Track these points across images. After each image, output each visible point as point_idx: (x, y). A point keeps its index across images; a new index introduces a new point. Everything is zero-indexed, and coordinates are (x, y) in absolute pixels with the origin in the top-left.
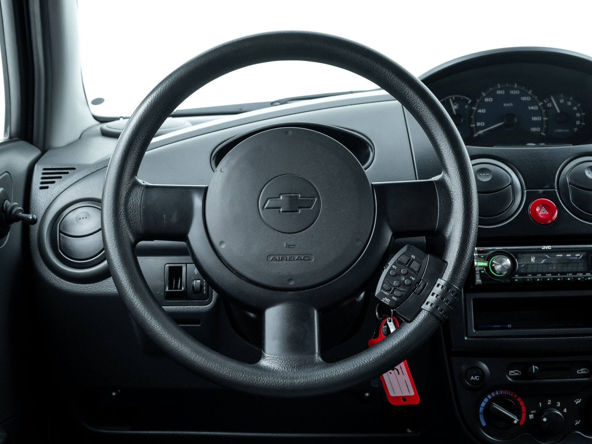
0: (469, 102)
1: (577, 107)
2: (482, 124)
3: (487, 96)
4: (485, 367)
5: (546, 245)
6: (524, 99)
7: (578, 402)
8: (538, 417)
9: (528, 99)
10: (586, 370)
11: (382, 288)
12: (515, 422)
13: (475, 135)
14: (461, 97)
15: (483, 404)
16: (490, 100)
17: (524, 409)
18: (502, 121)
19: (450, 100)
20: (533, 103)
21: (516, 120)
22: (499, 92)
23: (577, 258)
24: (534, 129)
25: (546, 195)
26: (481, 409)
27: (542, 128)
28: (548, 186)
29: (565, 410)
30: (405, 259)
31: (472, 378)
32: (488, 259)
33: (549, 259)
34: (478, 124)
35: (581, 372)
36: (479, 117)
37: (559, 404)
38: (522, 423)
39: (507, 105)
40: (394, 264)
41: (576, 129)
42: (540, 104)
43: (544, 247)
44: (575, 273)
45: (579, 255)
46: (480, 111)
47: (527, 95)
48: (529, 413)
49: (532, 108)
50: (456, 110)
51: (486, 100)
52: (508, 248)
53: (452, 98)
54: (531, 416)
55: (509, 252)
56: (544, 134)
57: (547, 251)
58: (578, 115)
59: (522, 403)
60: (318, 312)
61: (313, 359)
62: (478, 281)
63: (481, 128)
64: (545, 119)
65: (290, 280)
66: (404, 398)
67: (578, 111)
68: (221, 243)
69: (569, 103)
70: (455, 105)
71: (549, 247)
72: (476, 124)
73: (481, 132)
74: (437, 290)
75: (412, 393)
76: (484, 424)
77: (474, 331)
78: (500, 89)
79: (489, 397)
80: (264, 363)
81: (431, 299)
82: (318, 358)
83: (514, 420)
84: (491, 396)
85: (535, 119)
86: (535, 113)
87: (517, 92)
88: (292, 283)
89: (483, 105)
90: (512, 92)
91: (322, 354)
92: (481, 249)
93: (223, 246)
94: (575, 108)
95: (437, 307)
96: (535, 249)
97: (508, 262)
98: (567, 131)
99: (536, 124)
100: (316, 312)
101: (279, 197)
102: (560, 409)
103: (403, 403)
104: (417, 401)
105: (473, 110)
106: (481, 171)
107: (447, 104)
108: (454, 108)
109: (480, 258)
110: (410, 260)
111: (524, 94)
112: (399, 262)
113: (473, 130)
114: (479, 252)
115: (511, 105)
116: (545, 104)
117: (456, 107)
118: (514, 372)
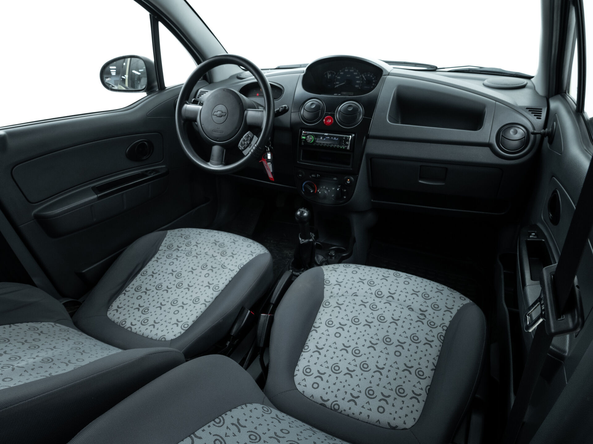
0: (335, 74)
3: (341, 72)
4: (303, 172)
6: (355, 73)
7: (333, 189)
11: (240, 144)
12: (311, 192)
13: (335, 87)
14: (332, 72)
15: (304, 184)
17: (316, 188)
18: (344, 82)
20: (358, 75)
21: (350, 82)
22: (346, 70)
23: (335, 139)
24: (357, 86)
26: (303, 186)
27: (360, 86)
29: (329, 191)
31: (300, 175)
32: (306, 136)
34: (337, 83)
35: (335, 179)
36: (338, 80)
37: (327, 188)
38: (315, 193)
39: (348, 76)
42: (360, 76)
43: (326, 134)
45: (337, 138)
46: (338, 78)
48: (317, 190)
49: (357, 77)
50: (329, 77)
51: (341, 73)
53: (329, 72)
55: (314, 134)
56: (360, 88)
57: (326, 136)
58: (374, 81)
59: (315, 186)
60: (225, 150)
62: (303, 144)
63: (338, 84)
64: (361, 82)
65: (217, 138)
67: (374, 80)
69: (371, 76)
73: (337, 86)
76: (304, 191)
77: (301, 160)
78: (347, 69)
79: (306, 182)
82: (223, 163)
83: (311, 191)
85: (358, 82)
86: (358, 80)
87: (353, 71)
88: (218, 140)
89: (339, 75)
90: (351, 71)
92: (305, 132)
96: (322, 134)
98: (369, 87)
99: (358, 84)
101: (217, 112)
102: (327, 190)
105: (335, 77)
106: (312, 104)
107: (327, 74)
108: (329, 76)
109: (303, 136)
110: (248, 136)
111: (355, 71)
112: (245, 137)
113: (334, 85)
114: (304, 133)
115: (350, 76)
116: (362, 77)
117: (330, 76)
118: (313, 176)
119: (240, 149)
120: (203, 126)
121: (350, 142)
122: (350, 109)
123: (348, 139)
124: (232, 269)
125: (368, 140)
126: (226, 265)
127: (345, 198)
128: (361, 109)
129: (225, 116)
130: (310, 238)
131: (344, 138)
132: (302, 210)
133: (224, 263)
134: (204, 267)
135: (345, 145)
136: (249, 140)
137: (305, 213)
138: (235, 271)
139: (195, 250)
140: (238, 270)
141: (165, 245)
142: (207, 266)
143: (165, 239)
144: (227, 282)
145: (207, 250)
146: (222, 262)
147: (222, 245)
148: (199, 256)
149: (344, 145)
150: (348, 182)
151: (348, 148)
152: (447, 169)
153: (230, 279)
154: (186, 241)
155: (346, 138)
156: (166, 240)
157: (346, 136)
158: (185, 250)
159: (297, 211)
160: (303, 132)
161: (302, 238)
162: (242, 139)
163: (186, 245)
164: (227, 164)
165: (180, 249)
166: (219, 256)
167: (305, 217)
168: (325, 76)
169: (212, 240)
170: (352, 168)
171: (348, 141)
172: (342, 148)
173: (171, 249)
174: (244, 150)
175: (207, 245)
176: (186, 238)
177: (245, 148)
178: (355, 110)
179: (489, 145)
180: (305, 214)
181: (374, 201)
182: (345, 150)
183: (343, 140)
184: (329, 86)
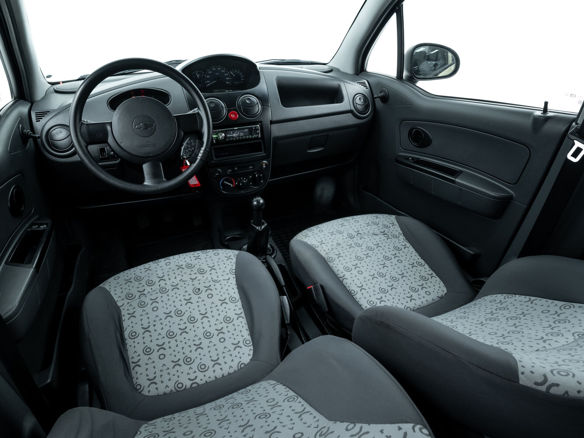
0: (203, 74)
2: (209, 82)
3: (210, 71)
4: (220, 170)
6: (223, 71)
7: (250, 177)
8: (239, 183)
9: (224, 71)
10: (252, 167)
11: (183, 153)
12: (232, 186)
13: (207, 86)
14: (200, 72)
15: (221, 182)
17: (234, 182)
18: (216, 80)
19: (196, 73)
20: (226, 73)
21: (221, 79)
22: (213, 69)
24: (227, 83)
25: (234, 110)
26: (220, 184)
27: (230, 82)
28: (234, 107)
29: (247, 180)
30: (189, 142)
31: (216, 174)
32: (217, 134)
33: (237, 132)
34: (207, 82)
35: (250, 168)
36: (208, 79)
37: (245, 179)
38: (234, 186)
39: (217, 74)
40: (186, 144)
41: (242, 82)
42: (228, 73)
43: (235, 128)
44: (246, 136)
45: (247, 130)
46: (207, 77)
47: (223, 70)
48: (235, 183)
49: (226, 74)
50: (199, 77)
51: (209, 72)
52: (223, 130)
54: (236, 184)
56: (231, 84)
57: (236, 130)
58: (242, 76)
59: (233, 180)
61: (163, 180)
62: (215, 142)
63: (209, 83)
64: (231, 78)
65: (150, 154)
66: (195, 185)
67: (242, 75)
68: (121, 143)
69: (239, 72)
70: (198, 75)
71: (236, 128)
73: (209, 85)
74: (202, 152)
75: (198, 183)
76: (222, 188)
77: (215, 159)
79: (223, 179)
80: (145, 183)
81: (200, 155)
82: (164, 179)
85: (227, 79)
86: (227, 77)
87: (220, 69)
89: (208, 74)
90: (218, 69)
91: (165, 178)
92: (215, 131)
93: (122, 144)
94: (241, 74)
95: (202, 157)
96: (232, 129)
97: (223, 135)
99: (228, 81)
100: (161, 164)
101: (140, 124)
102: (246, 181)
103: (195, 186)
104: (200, 185)
106: (211, 103)
109: (214, 134)
110: (191, 143)
111: (222, 69)
115: (218, 74)
116: (230, 73)
118: (229, 171)
119: (185, 157)
121: (259, 131)
123: (257, 128)
124: (228, 278)
126: (215, 278)
127: (263, 182)
131: (254, 128)
133: (212, 278)
134: (197, 291)
135: (256, 134)
136: (194, 145)
137: (260, 200)
138: (231, 278)
139: (166, 284)
140: (234, 276)
141: (120, 298)
142: (199, 289)
143: (112, 293)
144: (236, 291)
145: (179, 278)
146: (210, 279)
147: (189, 266)
148: (178, 287)
150: (264, 167)
151: (260, 136)
152: (328, 135)
153: (236, 286)
154: (143, 282)
155: (255, 127)
156: (116, 294)
157: (255, 126)
158: (153, 290)
159: (252, 202)
162: (183, 146)
163: (149, 286)
164: (169, 179)
165: (145, 292)
166: (199, 277)
167: (262, 204)
170: (265, 153)
171: (258, 129)
172: (255, 138)
173: (134, 298)
175: (174, 273)
176: (138, 280)
178: (254, 102)
179: (351, 111)
180: (261, 201)
182: (257, 138)
183: (253, 130)
184: (201, 85)
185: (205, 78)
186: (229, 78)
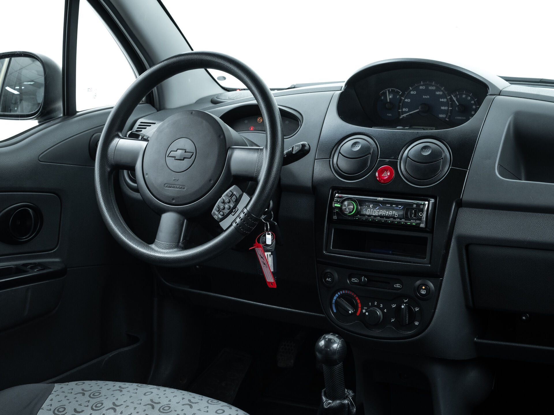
0: (400, 94)
1: (474, 101)
2: (407, 110)
3: (413, 90)
4: (335, 273)
5: (381, 197)
6: (438, 93)
7: (394, 306)
9: (441, 93)
10: (400, 286)
11: (216, 209)
13: (401, 117)
14: (395, 90)
16: (415, 93)
17: (360, 305)
18: (419, 109)
19: (387, 91)
20: (443, 96)
22: (421, 87)
23: (399, 208)
24: (441, 116)
25: (389, 163)
26: (334, 301)
27: (447, 115)
29: (385, 311)
30: (230, 194)
31: (327, 279)
32: (342, 203)
33: (381, 206)
34: (404, 110)
35: (396, 286)
36: (406, 105)
37: (382, 306)
38: (358, 314)
39: (426, 97)
40: (224, 196)
41: (470, 118)
42: (449, 97)
43: (379, 199)
44: (401, 219)
45: (401, 206)
46: (406, 100)
47: (440, 90)
48: (362, 309)
49: (442, 100)
50: (390, 99)
51: (412, 93)
52: (357, 197)
53: (389, 90)
54: (364, 311)
55: (356, 199)
56: (448, 120)
57: (380, 202)
58: (474, 107)
59: (359, 301)
60: (187, 220)
62: (335, 217)
63: (406, 112)
64: (450, 108)
65: (173, 199)
67: (475, 104)
68: (147, 174)
69: (469, 98)
70: (391, 95)
71: (381, 199)
72: (402, 110)
73: (405, 115)
76: (335, 311)
77: (331, 248)
78: (422, 85)
79: (339, 294)
81: (238, 220)
82: (180, 245)
83: (349, 311)
84: (340, 293)
85: (443, 108)
86: (443, 104)
87: (433, 88)
88: (174, 201)
89: (409, 96)
90: (430, 88)
92: (340, 195)
94: (473, 102)
96: (373, 199)
98: (464, 118)
99: (443, 112)
101: (177, 151)
102: (382, 310)
105: (402, 99)
106: (355, 144)
107: (384, 94)
108: (389, 97)
109: (337, 202)
110: (232, 195)
111: (438, 89)
112: (227, 195)
113: (399, 114)
114: (338, 197)
115: (428, 97)
116: (451, 98)
117: (391, 97)
118: (354, 280)
119: (216, 217)
120: (146, 177)
121: (425, 214)
122: (427, 153)
123: (422, 207)
125: (460, 210)
127: (417, 326)
128: (447, 153)
129: (190, 158)
130: (346, 398)
131: (415, 206)
132: (329, 336)
135: (416, 220)
136: (234, 200)
137: (335, 342)
141: (49, 407)
143: (50, 397)
147: (165, 409)
149: (413, 219)
150: (423, 292)
151: (422, 225)
154: (93, 401)
155: (418, 205)
156: (52, 400)
157: (418, 202)
159: (318, 339)
160: (337, 195)
161: (328, 397)
162: (220, 199)
163: (92, 409)
164: (186, 247)
167: (335, 352)
168: (382, 98)
169: (146, 399)
170: (430, 263)
171: (422, 210)
172: (411, 225)
174: (222, 220)
175: (135, 408)
176: (93, 396)
177: (225, 217)
178: (436, 155)
180: (335, 346)
181: (479, 341)
182: (417, 228)
183: (413, 209)
184: (390, 115)
185: (400, 102)
186: (446, 108)
